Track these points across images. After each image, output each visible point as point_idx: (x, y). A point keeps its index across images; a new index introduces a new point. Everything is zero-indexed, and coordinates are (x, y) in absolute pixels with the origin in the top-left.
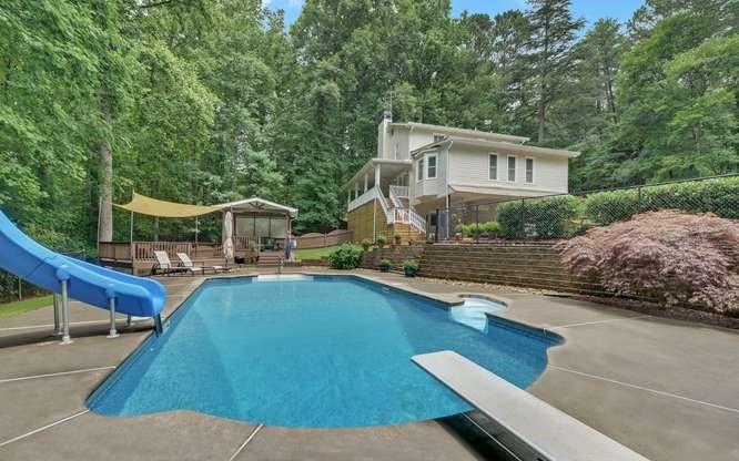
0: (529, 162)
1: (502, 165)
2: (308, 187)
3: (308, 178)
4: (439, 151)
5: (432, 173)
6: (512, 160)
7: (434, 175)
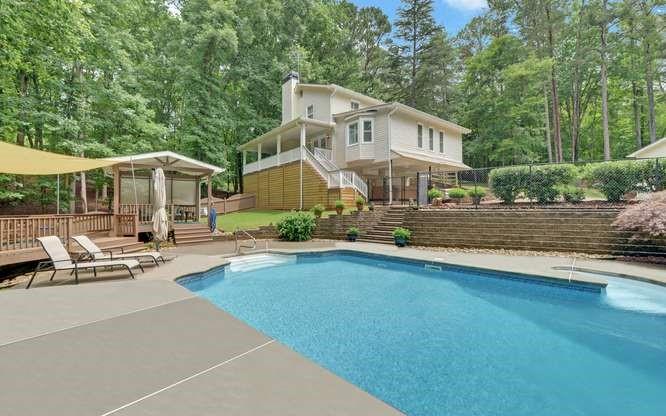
0: (441, 134)
1: (425, 135)
2: (196, 144)
3: (193, 133)
4: (374, 116)
5: (368, 137)
6: (431, 131)
7: (370, 140)
